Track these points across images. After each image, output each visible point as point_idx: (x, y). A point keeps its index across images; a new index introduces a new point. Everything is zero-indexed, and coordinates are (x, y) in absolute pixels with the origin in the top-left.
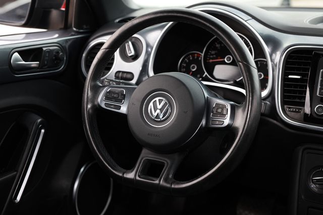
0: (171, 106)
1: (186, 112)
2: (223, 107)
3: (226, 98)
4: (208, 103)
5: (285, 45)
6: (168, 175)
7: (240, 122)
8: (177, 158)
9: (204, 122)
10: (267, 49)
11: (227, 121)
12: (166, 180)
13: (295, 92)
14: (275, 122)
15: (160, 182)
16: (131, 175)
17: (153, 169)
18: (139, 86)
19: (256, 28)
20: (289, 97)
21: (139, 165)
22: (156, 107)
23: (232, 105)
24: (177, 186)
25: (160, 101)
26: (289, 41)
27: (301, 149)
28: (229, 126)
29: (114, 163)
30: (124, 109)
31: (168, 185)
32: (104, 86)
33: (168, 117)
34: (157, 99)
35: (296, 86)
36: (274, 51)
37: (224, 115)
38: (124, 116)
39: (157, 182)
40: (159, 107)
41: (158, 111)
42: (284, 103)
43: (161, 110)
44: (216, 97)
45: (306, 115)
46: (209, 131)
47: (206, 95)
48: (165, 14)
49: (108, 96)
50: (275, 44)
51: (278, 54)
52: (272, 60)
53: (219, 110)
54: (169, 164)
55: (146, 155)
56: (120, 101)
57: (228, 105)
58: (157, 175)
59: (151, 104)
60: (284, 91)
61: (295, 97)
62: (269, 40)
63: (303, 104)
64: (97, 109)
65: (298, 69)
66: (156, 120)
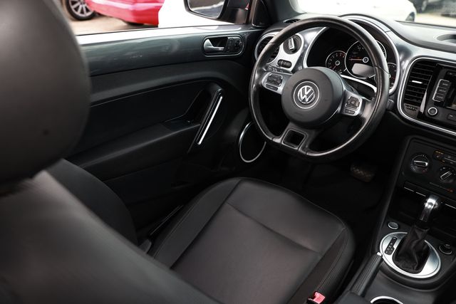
1: (326, 100)
2: (357, 100)
3: (361, 93)
4: (345, 94)
5: (415, 55)
6: (305, 145)
7: (367, 114)
8: (314, 133)
9: (339, 109)
10: (399, 57)
11: (357, 112)
12: (303, 149)
13: (414, 94)
14: (394, 114)
15: (299, 149)
16: (278, 140)
17: (294, 138)
19: (394, 40)
20: (409, 97)
21: (285, 134)
22: (304, 93)
23: (364, 101)
24: (311, 155)
25: (308, 89)
26: (419, 52)
27: (410, 137)
28: (359, 116)
29: (267, 130)
30: (280, 89)
31: (304, 153)
32: (268, 72)
33: (312, 102)
34: (306, 87)
35: (416, 90)
36: (404, 59)
37: (355, 107)
38: (279, 96)
39: (296, 149)
40: (307, 93)
41: (305, 96)
42: (404, 101)
43: (308, 96)
44: (352, 91)
45: (420, 112)
46: (341, 116)
47: (344, 88)
49: (269, 80)
50: (405, 52)
51: (408, 62)
52: (401, 67)
53: (353, 103)
54: (307, 136)
55: (291, 127)
56: (278, 84)
57: (360, 99)
58: (297, 143)
59: (301, 90)
60: (406, 92)
61: (413, 98)
62: (401, 49)
63: (420, 105)
64: (260, 88)
65: (422, 77)
66: (303, 103)
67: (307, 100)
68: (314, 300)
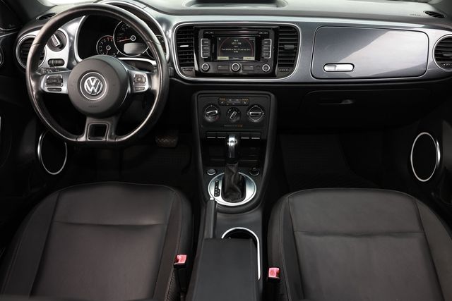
0: (102, 81)
1: (115, 85)
2: (141, 77)
3: (141, 69)
4: (129, 75)
5: (174, 24)
6: (111, 133)
7: (156, 85)
8: (114, 119)
9: (129, 89)
10: (162, 29)
11: (146, 87)
12: (110, 137)
13: (186, 57)
14: (176, 79)
15: (106, 139)
16: (83, 139)
17: (98, 131)
18: (73, 69)
19: (152, 14)
20: (183, 61)
21: (87, 130)
22: (90, 85)
23: (148, 75)
24: (120, 140)
25: (93, 80)
26: (176, 20)
27: (196, 95)
28: (149, 90)
30: (64, 89)
31: (113, 141)
32: (43, 75)
33: (101, 91)
34: (90, 78)
35: (186, 53)
36: (167, 29)
37: (142, 82)
38: (66, 96)
39: (104, 140)
40: (93, 84)
41: (93, 88)
42: (180, 65)
43: (95, 86)
44: (134, 69)
45: (196, 71)
46: (133, 95)
47: (127, 69)
48: (81, 10)
49: (49, 82)
50: (168, 24)
51: (170, 31)
52: (167, 36)
53: (139, 79)
54: (110, 125)
55: (90, 122)
56: (60, 84)
57: (144, 74)
58: (103, 135)
59: (86, 83)
60: (179, 58)
61: (186, 60)
62: (161, 21)
63: (193, 65)
64: (42, 94)
65: (185, 40)
66: (93, 95)
67: (96, 91)
68: (179, 262)
